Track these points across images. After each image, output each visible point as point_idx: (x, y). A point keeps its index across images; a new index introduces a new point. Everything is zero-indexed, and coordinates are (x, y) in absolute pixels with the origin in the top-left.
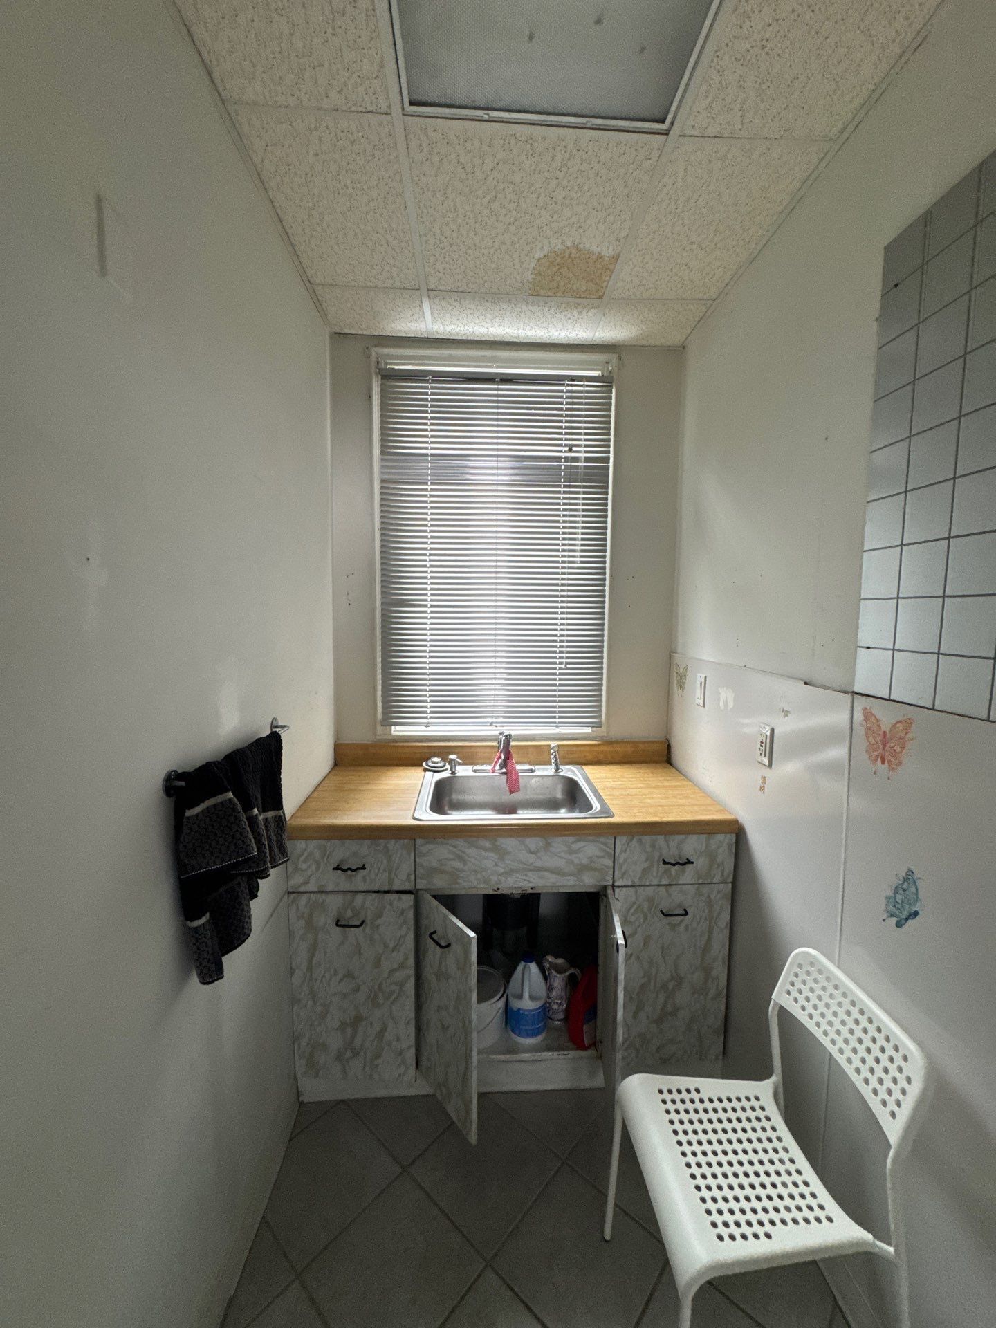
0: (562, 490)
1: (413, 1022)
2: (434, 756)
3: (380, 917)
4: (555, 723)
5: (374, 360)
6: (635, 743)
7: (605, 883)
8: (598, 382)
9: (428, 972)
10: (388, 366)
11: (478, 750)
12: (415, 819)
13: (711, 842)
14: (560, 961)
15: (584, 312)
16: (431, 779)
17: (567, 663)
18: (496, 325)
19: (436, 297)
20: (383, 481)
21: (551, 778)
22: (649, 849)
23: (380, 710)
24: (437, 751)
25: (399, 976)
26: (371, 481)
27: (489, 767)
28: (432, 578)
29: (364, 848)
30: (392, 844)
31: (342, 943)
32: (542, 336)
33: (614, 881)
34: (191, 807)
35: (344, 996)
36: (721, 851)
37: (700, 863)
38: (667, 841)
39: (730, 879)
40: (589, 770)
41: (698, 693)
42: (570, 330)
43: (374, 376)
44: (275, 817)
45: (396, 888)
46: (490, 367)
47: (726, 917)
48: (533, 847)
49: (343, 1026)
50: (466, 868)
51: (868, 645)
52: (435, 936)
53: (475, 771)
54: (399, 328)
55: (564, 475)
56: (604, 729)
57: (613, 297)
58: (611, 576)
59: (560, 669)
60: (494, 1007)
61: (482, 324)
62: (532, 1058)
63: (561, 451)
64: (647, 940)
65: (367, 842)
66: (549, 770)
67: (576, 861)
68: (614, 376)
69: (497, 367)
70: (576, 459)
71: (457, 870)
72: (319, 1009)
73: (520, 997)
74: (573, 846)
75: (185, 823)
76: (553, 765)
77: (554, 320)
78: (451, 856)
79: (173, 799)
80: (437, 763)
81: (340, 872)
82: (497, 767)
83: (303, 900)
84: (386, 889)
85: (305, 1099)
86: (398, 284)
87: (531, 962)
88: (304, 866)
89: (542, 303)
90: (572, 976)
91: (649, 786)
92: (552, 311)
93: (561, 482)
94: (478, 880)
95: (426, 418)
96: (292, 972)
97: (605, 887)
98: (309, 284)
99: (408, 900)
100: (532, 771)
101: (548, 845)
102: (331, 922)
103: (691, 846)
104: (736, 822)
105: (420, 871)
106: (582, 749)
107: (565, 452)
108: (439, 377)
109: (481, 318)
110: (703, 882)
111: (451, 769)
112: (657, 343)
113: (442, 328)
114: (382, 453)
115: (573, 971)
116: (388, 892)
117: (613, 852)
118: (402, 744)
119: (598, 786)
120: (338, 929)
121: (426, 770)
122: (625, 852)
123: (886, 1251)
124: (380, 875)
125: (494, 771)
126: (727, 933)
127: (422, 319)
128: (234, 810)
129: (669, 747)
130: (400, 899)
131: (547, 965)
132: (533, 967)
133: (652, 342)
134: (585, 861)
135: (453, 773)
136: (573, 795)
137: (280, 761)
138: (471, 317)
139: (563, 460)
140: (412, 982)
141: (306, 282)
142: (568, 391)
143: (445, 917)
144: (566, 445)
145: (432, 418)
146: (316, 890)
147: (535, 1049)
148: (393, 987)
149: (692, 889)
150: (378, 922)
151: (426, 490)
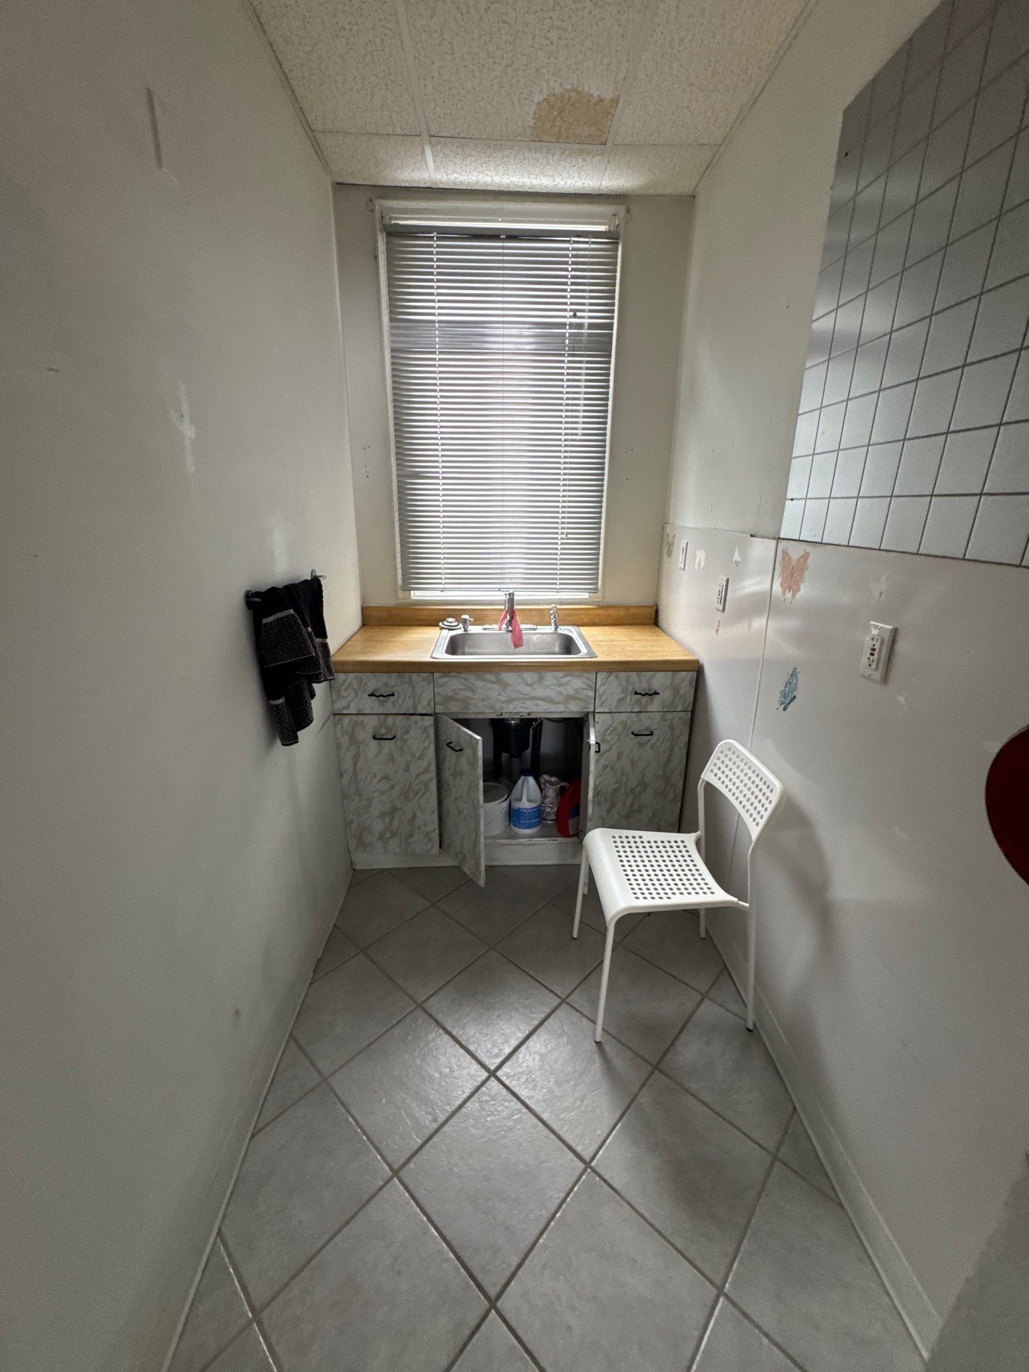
0: (566, 359)
1: (436, 812)
2: (450, 617)
3: (408, 733)
4: (556, 589)
5: (378, 215)
6: (627, 608)
7: (587, 710)
8: (603, 238)
9: (447, 775)
10: (393, 222)
11: (488, 613)
12: (432, 657)
13: (677, 677)
14: (553, 779)
15: (589, 159)
16: (447, 635)
17: (567, 534)
18: (501, 173)
19: (438, 143)
20: (393, 350)
21: (550, 635)
22: (624, 683)
23: (400, 576)
24: (451, 613)
25: (425, 777)
26: (382, 349)
27: (496, 626)
28: (443, 450)
29: (393, 680)
30: (414, 676)
31: (379, 753)
32: (547, 185)
33: (594, 709)
34: (266, 617)
35: (383, 793)
36: (683, 685)
37: (665, 695)
38: (639, 677)
39: (690, 708)
40: (584, 630)
41: (681, 558)
42: (576, 179)
43: (379, 233)
44: (322, 643)
45: (420, 711)
46: (497, 221)
47: (685, 738)
48: (529, 681)
49: (382, 815)
50: (475, 697)
51: (792, 497)
52: (451, 745)
53: (485, 629)
54: (402, 177)
55: (569, 343)
56: (599, 594)
57: (616, 143)
58: (611, 449)
59: (562, 539)
60: (500, 807)
61: (486, 172)
62: (528, 843)
63: (565, 317)
64: (620, 755)
65: (395, 675)
66: (550, 629)
67: (564, 692)
68: (621, 232)
69: (502, 221)
70: (580, 326)
71: (468, 698)
72: (364, 803)
73: (520, 800)
74: (562, 680)
75: (263, 627)
76: (553, 624)
77: (559, 168)
78: (462, 687)
79: (252, 611)
80: (451, 622)
81: (374, 698)
82: (504, 626)
83: (346, 720)
84: (412, 712)
85: (358, 867)
86: (399, 131)
87: (529, 776)
88: (344, 694)
89: (545, 150)
90: (562, 787)
91: (631, 640)
92: (556, 158)
93: (565, 350)
94: (484, 706)
95: (432, 281)
96: (341, 775)
97: (588, 714)
98: (309, 130)
99: (429, 720)
100: (534, 629)
101: (541, 679)
102: (369, 736)
103: (659, 680)
104: (697, 661)
105: (438, 699)
106: (579, 612)
107: (570, 317)
108: (445, 233)
109: (484, 165)
110: (668, 710)
111: (464, 628)
112: (666, 192)
113: (445, 177)
114: (392, 320)
115: (563, 784)
116: (413, 714)
117: (594, 685)
118: (420, 607)
119: (589, 640)
120: (375, 742)
121: (442, 628)
122: (605, 684)
123: (743, 906)
124: (406, 702)
125: (500, 629)
126: (685, 751)
127: (424, 166)
128: (296, 622)
129: (657, 611)
130: (423, 719)
131: (542, 781)
132: (531, 780)
133: (660, 191)
134: (572, 692)
135: (466, 630)
136: (568, 646)
137: (322, 602)
138: (474, 165)
139: (568, 327)
140: (434, 782)
141: (307, 128)
142: (574, 249)
143: (458, 728)
144: (571, 310)
145: (438, 281)
146: (356, 712)
147: (532, 836)
148: (420, 786)
149: (658, 716)
150: (406, 737)
151: (434, 359)
